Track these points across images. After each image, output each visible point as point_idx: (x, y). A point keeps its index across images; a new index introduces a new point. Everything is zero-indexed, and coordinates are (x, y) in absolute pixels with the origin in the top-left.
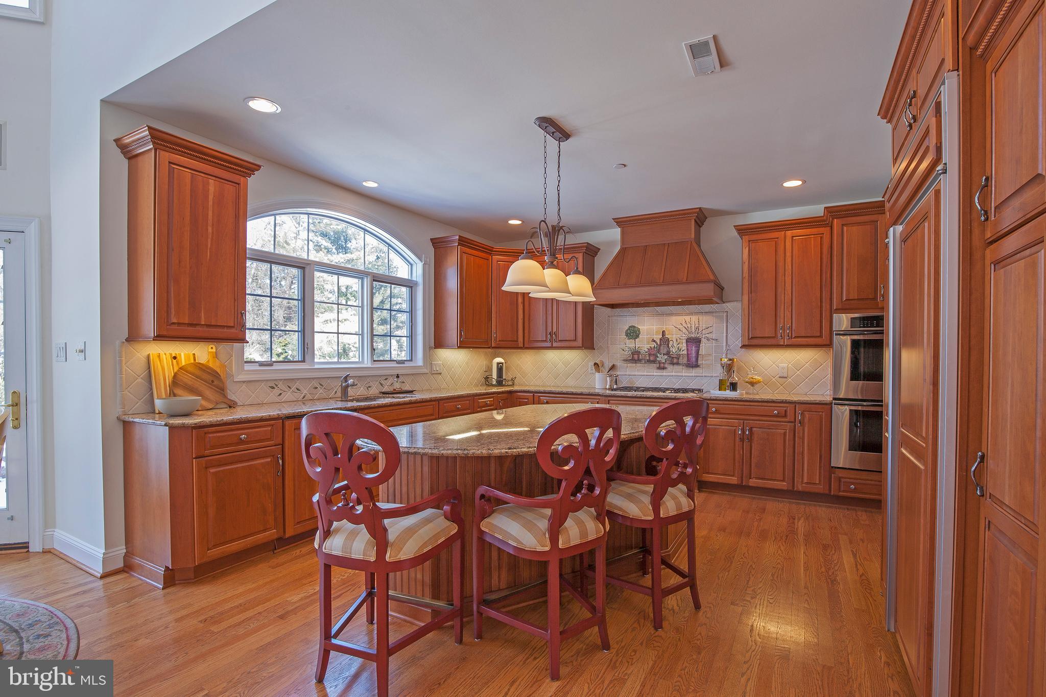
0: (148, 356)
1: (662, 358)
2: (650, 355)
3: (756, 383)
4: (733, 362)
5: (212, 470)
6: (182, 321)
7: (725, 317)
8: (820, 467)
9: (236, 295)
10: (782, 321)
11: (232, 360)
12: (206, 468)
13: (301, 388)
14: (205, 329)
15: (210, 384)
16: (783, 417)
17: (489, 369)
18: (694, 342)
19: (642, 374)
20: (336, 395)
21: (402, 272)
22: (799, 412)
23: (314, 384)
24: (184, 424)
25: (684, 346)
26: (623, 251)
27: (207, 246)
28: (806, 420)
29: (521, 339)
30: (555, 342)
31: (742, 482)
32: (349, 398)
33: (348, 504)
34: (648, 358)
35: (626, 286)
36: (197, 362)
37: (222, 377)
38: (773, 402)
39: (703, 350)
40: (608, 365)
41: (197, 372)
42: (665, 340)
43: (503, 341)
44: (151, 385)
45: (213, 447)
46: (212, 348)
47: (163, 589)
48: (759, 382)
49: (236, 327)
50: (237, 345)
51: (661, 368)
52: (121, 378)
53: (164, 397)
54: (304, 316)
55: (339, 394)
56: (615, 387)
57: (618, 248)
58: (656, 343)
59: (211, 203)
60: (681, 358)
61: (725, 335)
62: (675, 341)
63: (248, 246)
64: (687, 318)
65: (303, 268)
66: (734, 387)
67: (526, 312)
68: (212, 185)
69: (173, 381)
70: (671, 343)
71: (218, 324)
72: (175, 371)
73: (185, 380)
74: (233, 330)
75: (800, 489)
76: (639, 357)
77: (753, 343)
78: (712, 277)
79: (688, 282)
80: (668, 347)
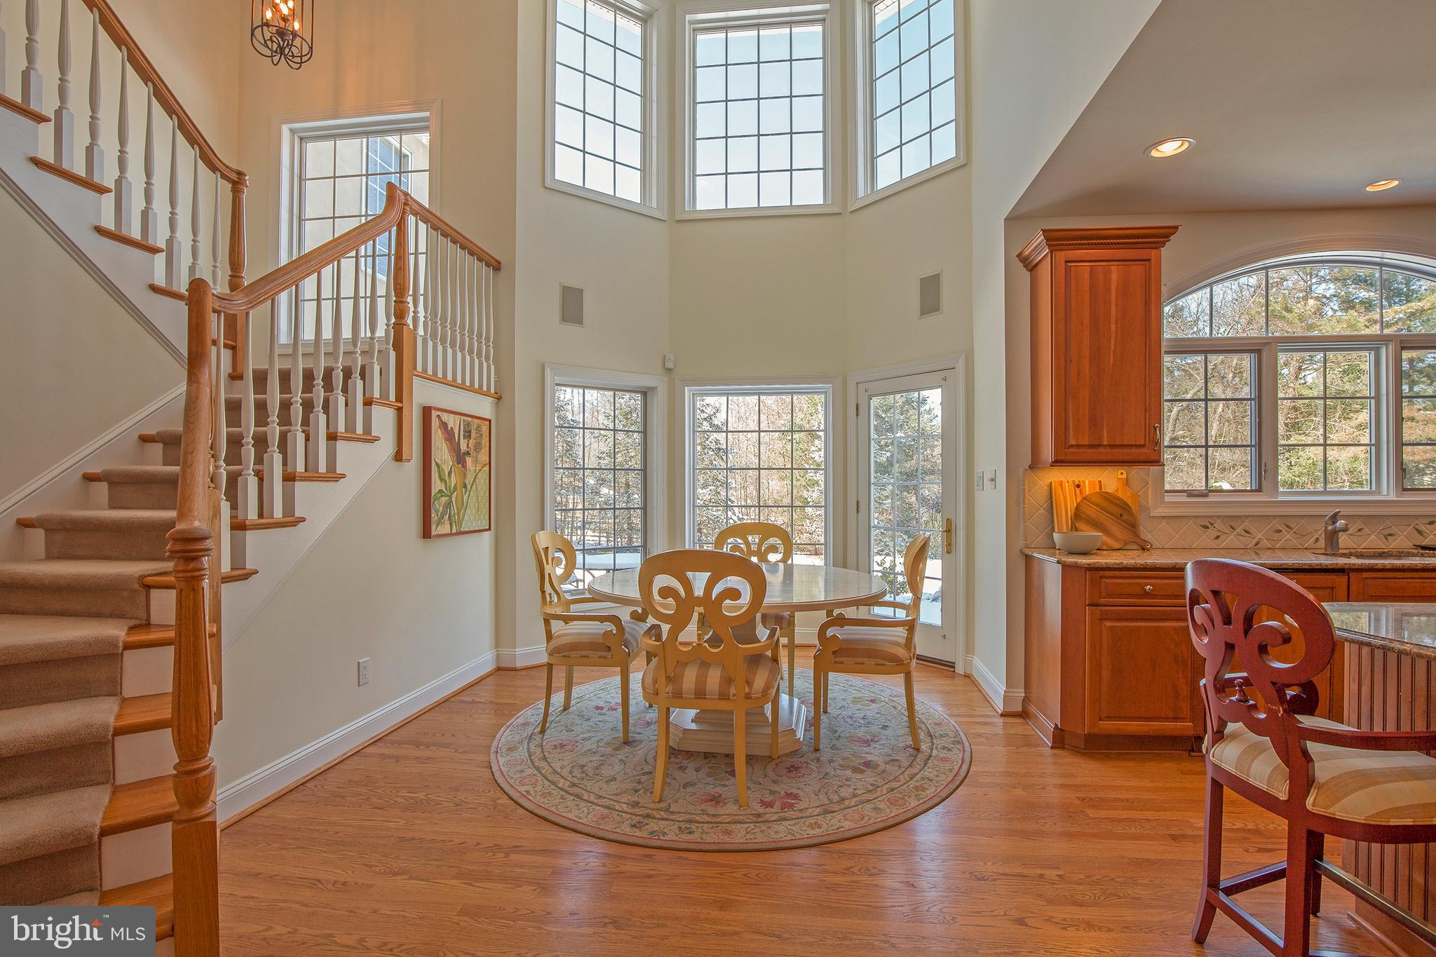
0: (1051, 484)
5: (1108, 624)
6: (1081, 443)
9: (1147, 403)
11: (1147, 489)
12: (1101, 620)
13: (1252, 530)
14: (1108, 450)
15: (1119, 519)
20: (1318, 545)
23: (1274, 525)
24: (1076, 563)
27: (1110, 348)
32: (1341, 551)
33: (1247, 701)
36: (1103, 490)
37: (1134, 511)
41: (1105, 504)
44: (1052, 516)
45: (1111, 595)
46: (1122, 473)
47: (1052, 748)
49: (1147, 444)
50: (1154, 469)
52: (1024, 508)
53: (1065, 531)
54: (1260, 423)
55: (1322, 543)
59: (1113, 295)
65: (1259, 352)
68: (1115, 271)
69: (1075, 513)
71: (1125, 443)
72: (1078, 501)
73: (1088, 512)
74: (1144, 450)
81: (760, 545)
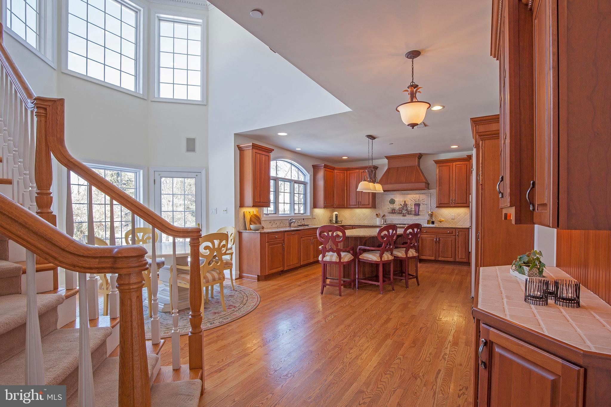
0: (244, 212)
1: (404, 212)
2: (399, 211)
3: (442, 221)
4: (433, 213)
5: (271, 246)
6: (258, 201)
7: (430, 195)
8: (465, 252)
10: (452, 197)
12: (269, 245)
15: (258, 221)
16: (451, 234)
17: (332, 217)
18: (418, 205)
19: (396, 218)
20: (286, 226)
21: (302, 179)
22: (457, 232)
23: (280, 221)
25: (413, 207)
26: (389, 169)
28: (460, 235)
29: (346, 204)
30: (360, 205)
31: (436, 259)
32: (291, 227)
34: (398, 212)
35: (391, 183)
36: (254, 214)
38: (448, 228)
39: (421, 209)
40: (382, 214)
42: (405, 205)
43: (338, 205)
44: (245, 221)
47: (258, 282)
48: (443, 221)
51: (404, 216)
52: (239, 218)
54: (276, 198)
55: (288, 225)
56: (385, 223)
57: (386, 168)
58: (402, 206)
59: (263, 163)
60: (412, 212)
61: (430, 202)
62: (410, 205)
63: (271, 175)
64: (415, 196)
65: (275, 180)
66: (433, 223)
67: (348, 193)
68: (263, 158)
69: (250, 220)
70: (408, 206)
72: (250, 216)
73: (253, 219)
75: (458, 261)
76: (395, 211)
77: (441, 205)
78: (424, 180)
79: (415, 182)
80: (407, 207)
81: (143, 237)
